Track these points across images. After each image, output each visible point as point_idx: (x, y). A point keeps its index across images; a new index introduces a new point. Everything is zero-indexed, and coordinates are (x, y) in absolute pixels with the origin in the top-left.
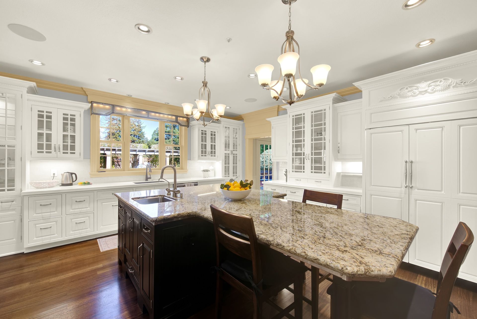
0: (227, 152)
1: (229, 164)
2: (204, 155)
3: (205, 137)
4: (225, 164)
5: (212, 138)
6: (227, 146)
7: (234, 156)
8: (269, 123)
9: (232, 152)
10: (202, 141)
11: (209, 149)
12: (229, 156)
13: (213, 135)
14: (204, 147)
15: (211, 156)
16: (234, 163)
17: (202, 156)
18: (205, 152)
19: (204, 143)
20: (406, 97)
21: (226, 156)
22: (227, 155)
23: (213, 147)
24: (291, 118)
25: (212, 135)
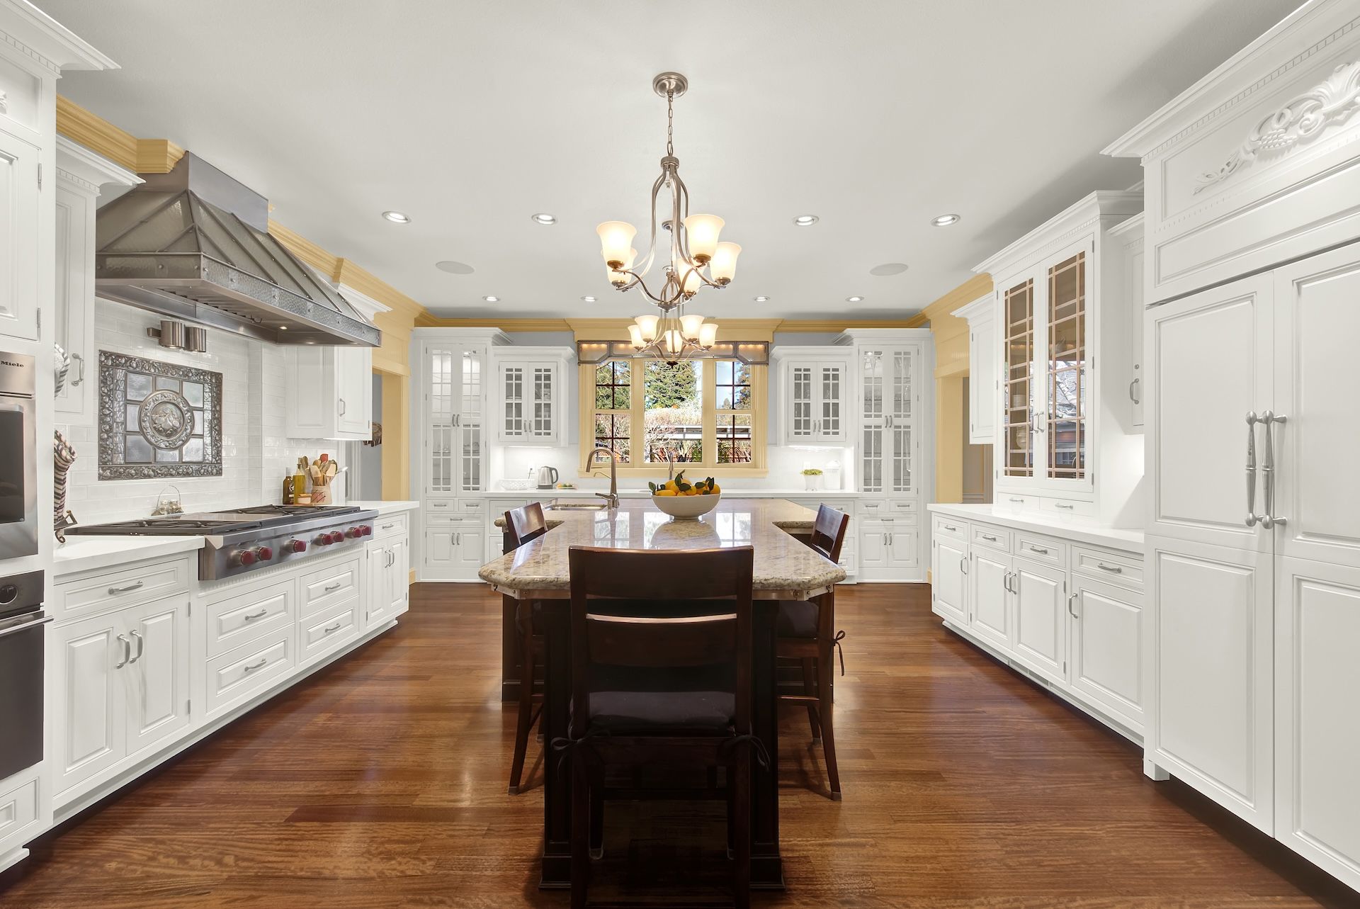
0: (873, 421)
1: (878, 453)
2: (802, 430)
3: (807, 386)
4: (867, 453)
5: (826, 387)
6: (872, 402)
7: (897, 435)
8: (963, 322)
9: (889, 422)
10: (797, 395)
11: (817, 415)
12: (878, 435)
13: (831, 378)
14: (802, 412)
15: (825, 433)
16: (897, 454)
17: (796, 433)
18: (807, 423)
19: (803, 401)
20: (1281, 152)
21: (867, 435)
22: (873, 429)
23: (831, 411)
24: (1002, 298)
25: (826, 377)
